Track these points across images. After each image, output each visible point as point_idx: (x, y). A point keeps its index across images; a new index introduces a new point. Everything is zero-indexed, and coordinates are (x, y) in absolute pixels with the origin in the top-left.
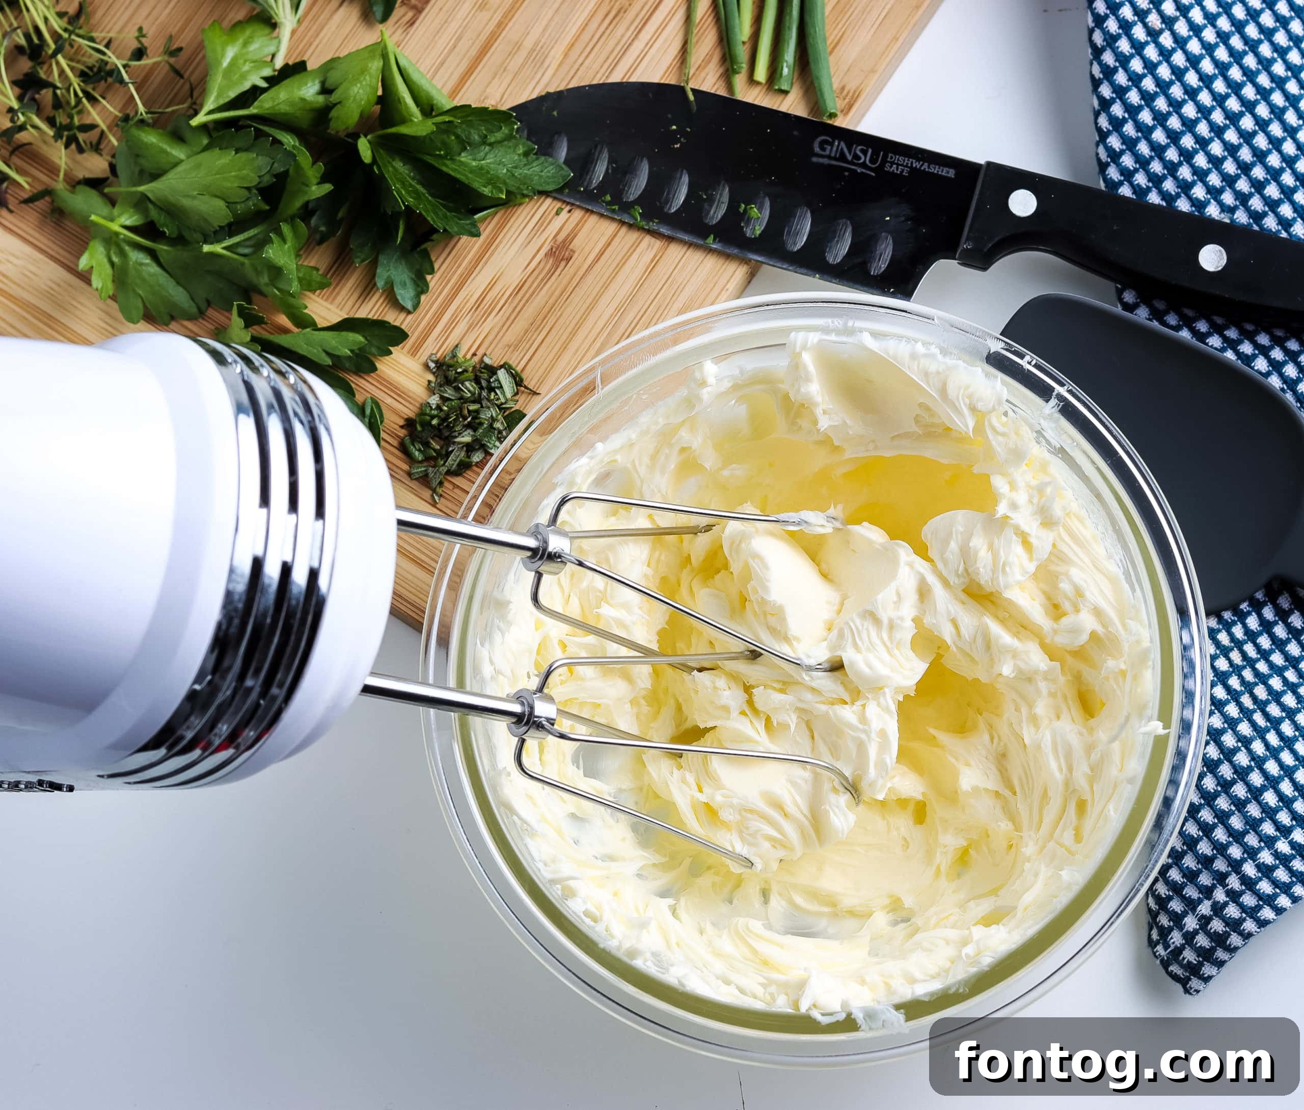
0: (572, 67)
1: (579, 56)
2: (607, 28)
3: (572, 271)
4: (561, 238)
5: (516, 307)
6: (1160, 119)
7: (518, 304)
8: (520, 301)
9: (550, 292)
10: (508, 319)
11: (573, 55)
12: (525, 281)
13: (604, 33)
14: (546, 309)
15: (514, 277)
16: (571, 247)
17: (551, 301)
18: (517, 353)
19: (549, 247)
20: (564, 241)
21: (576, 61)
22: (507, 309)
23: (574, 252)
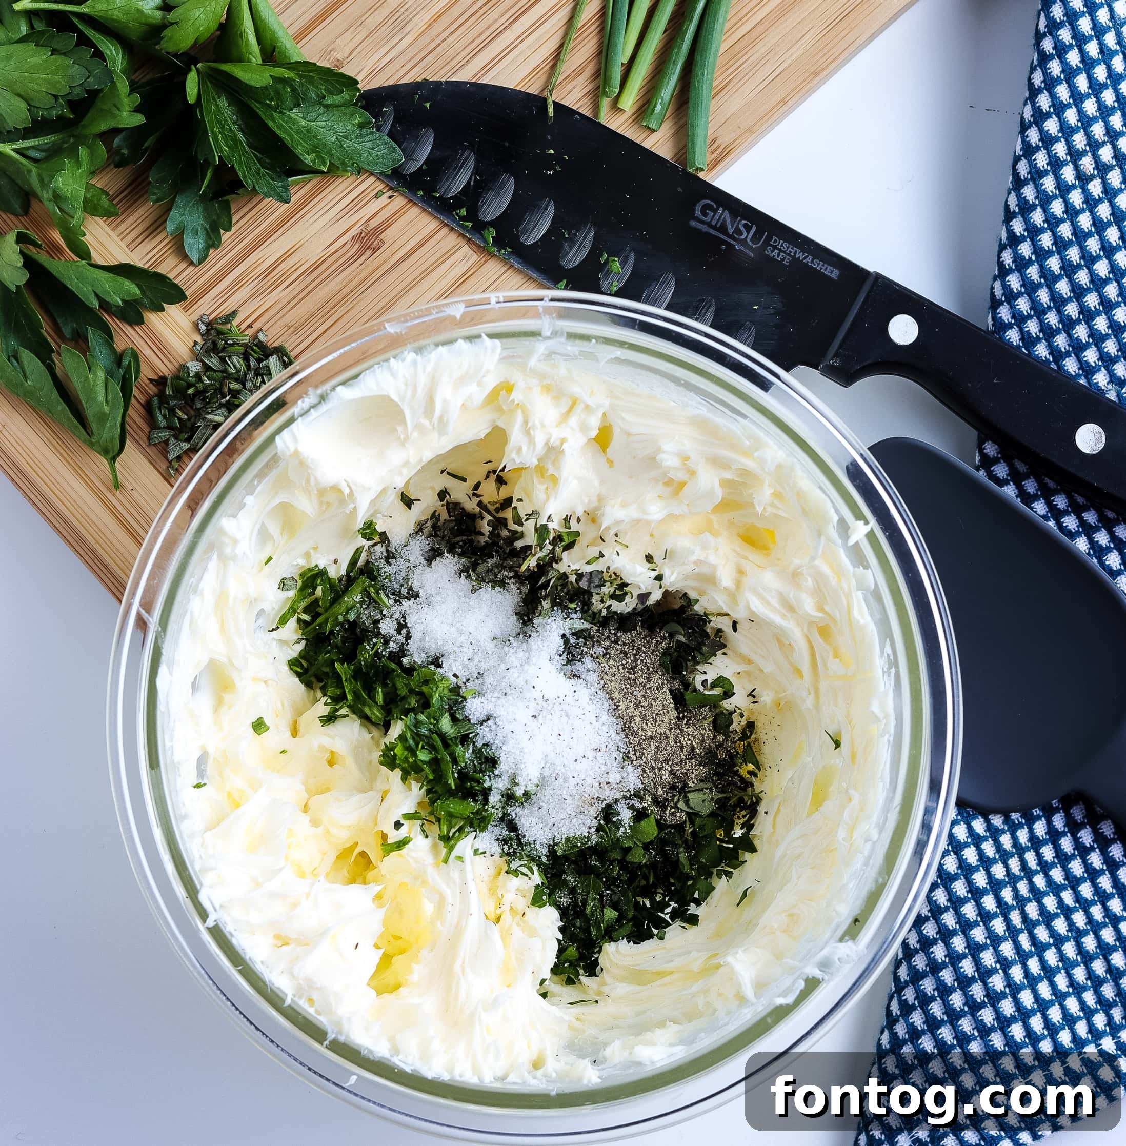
0: (433, 40)
1: (444, 30)
2: (481, 8)
3: (376, 263)
4: (373, 224)
5: (307, 286)
6: (1069, 269)
7: (310, 284)
8: (314, 280)
9: (347, 280)
10: (294, 298)
11: (438, 27)
12: (324, 261)
13: (476, 12)
14: (338, 297)
15: (313, 253)
16: (381, 236)
17: (345, 290)
18: (295, 337)
19: (359, 231)
20: (376, 228)
21: (440, 34)
22: (297, 287)
23: (384, 243)
